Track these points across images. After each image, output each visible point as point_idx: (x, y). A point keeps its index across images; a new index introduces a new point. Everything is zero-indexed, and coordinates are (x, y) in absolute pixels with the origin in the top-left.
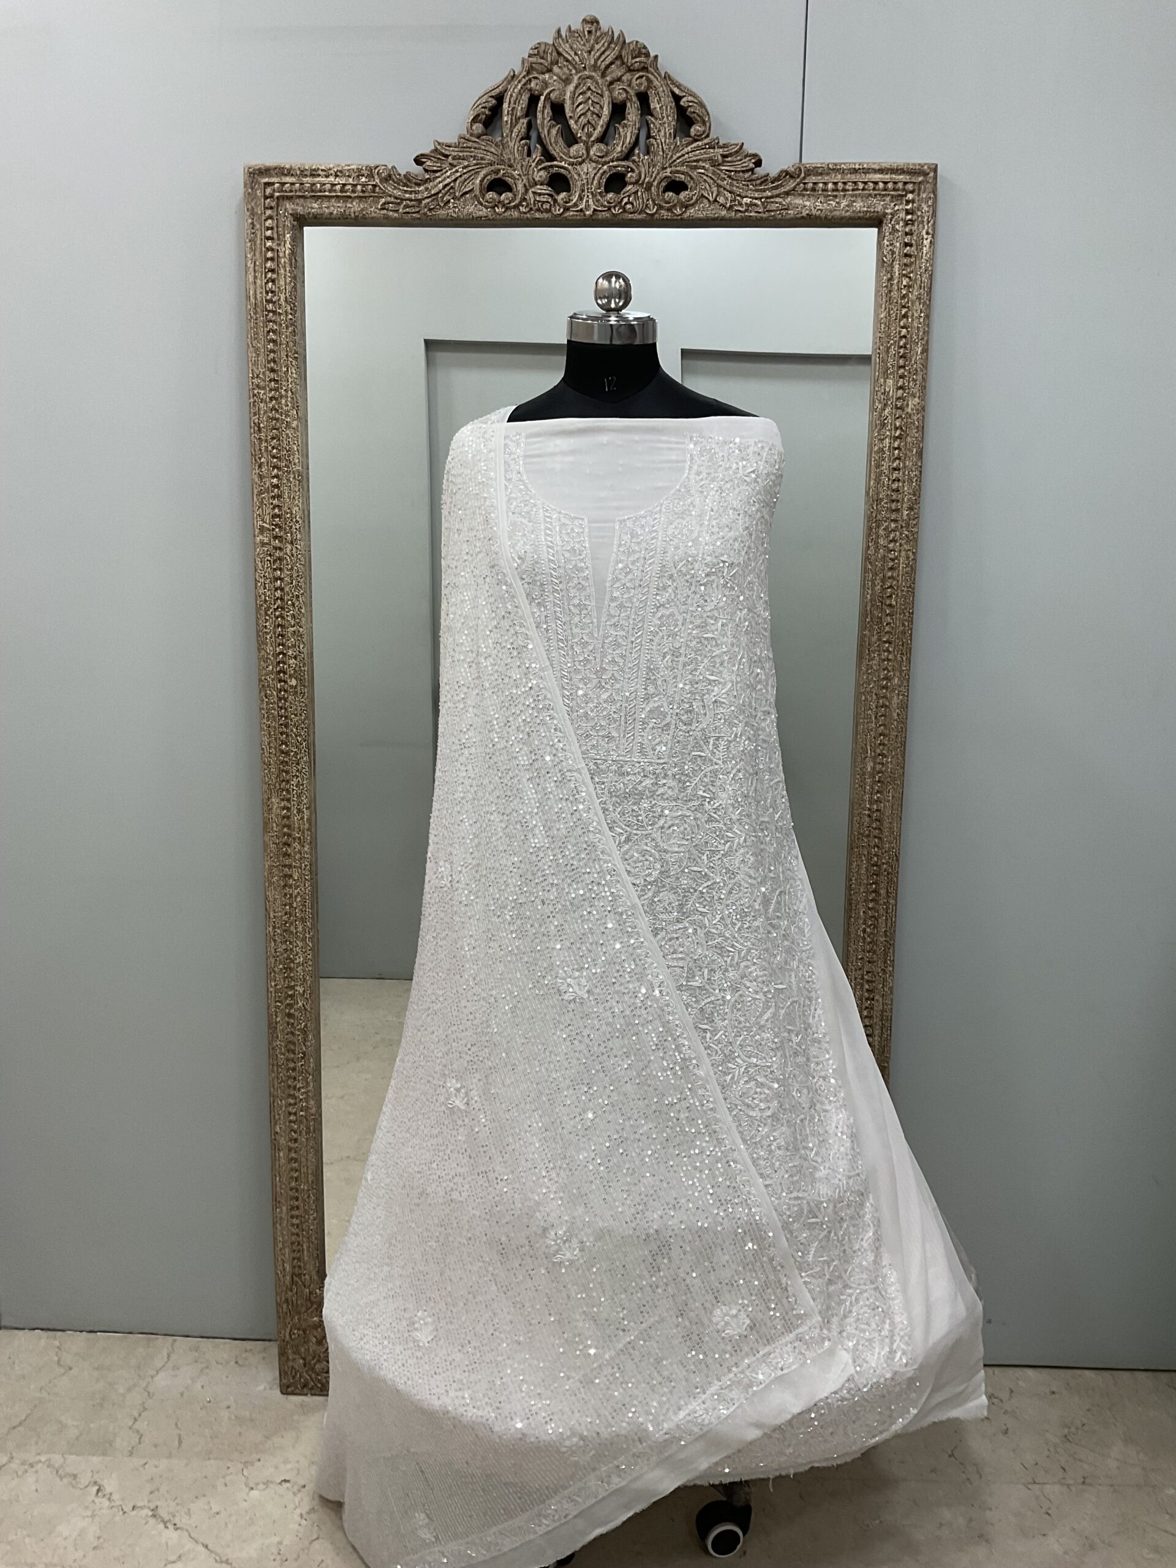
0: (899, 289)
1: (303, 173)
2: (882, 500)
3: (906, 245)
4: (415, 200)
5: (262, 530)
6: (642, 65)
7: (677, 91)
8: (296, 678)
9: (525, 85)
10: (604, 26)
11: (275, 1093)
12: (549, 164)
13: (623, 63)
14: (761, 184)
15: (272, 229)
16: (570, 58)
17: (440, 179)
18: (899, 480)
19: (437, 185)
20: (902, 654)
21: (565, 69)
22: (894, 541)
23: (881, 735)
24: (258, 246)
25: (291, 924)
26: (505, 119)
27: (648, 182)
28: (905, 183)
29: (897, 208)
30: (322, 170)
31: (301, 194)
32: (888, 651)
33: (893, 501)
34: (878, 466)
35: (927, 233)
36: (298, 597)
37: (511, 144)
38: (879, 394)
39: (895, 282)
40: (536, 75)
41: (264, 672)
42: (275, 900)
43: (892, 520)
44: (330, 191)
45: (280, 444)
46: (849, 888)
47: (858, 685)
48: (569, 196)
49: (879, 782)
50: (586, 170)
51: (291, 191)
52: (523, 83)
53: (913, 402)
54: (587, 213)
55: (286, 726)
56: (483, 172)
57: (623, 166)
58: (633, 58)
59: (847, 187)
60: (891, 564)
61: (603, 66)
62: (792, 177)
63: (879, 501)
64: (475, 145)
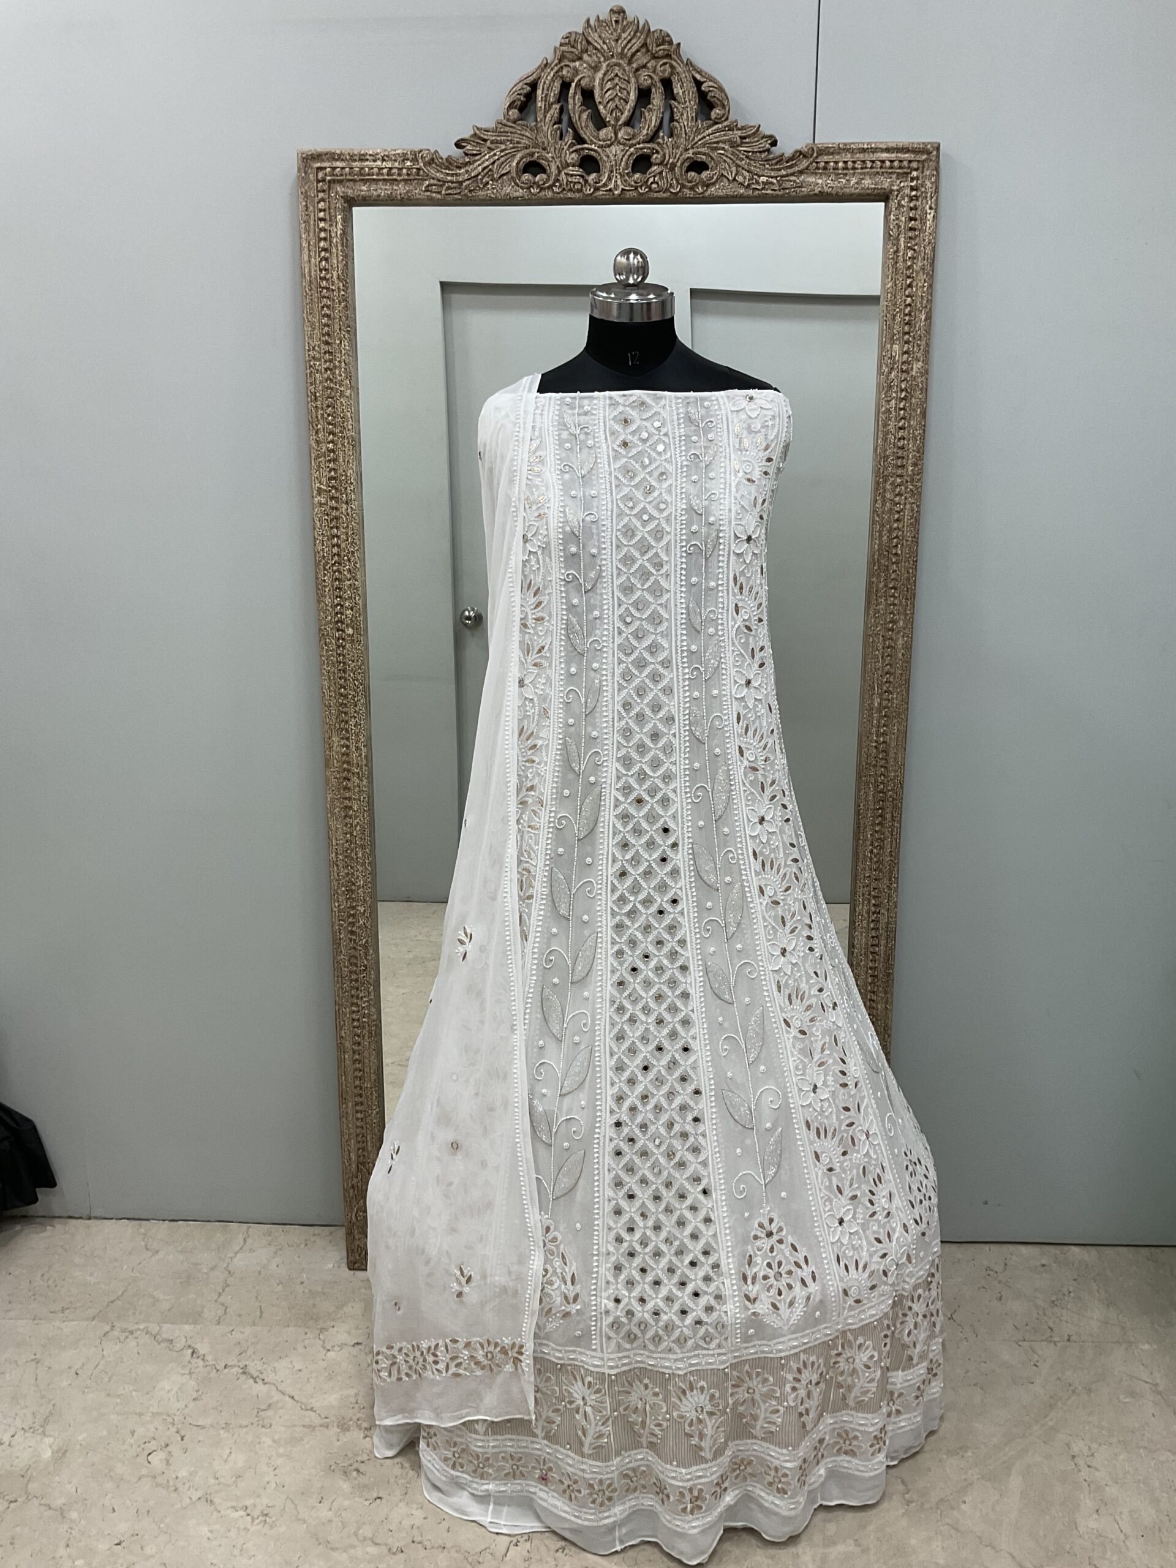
0: (905, 261)
1: (352, 158)
2: (888, 457)
3: (911, 219)
4: (456, 182)
5: (320, 491)
6: (666, 52)
7: (698, 77)
8: (352, 628)
9: (557, 72)
10: (630, 18)
11: (340, 1002)
12: (580, 146)
13: (648, 51)
14: (776, 164)
15: (324, 210)
16: (599, 47)
17: (479, 162)
18: (904, 439)
19: (475, 169)
20: (907, 599)
21: (594, 57)
22: (902, 495)
23: (887, 673)
24: (312, 227)
25: (352, 850)
26: (539, 104)
27: (672, 163)
28: (910, 162)
29: (902, 184)
30: (370, 155)
31: (351, 178)
32: (893, 596)
33: (899, 458)
34: (885, 425)
35: (931, 208)
36: (353, 553)
37: (545, 129)
38: (886, 358)
39: (901, 254)
40: (568, 63)
41: (324, 622)
42: (337, 828)
43: (898, 476)
44: (378, 175)
45: (335, 412)
46: (857, 813)
47: (866, 627)
48: (599, 177)
49: (885, 716)
50: (614, 152)
51: (342, 175)
52: (554, 71)
53: (917, 366)
54: (616, 192)
55: (344, 671)
56: (519, 155)
57: (649, 148)
58: (658, 46)
59: (856, 166)
60: (896, 516)
61: (629, 54)
62: (805, 156)
63: (886, 457)
64: (511, 130)
